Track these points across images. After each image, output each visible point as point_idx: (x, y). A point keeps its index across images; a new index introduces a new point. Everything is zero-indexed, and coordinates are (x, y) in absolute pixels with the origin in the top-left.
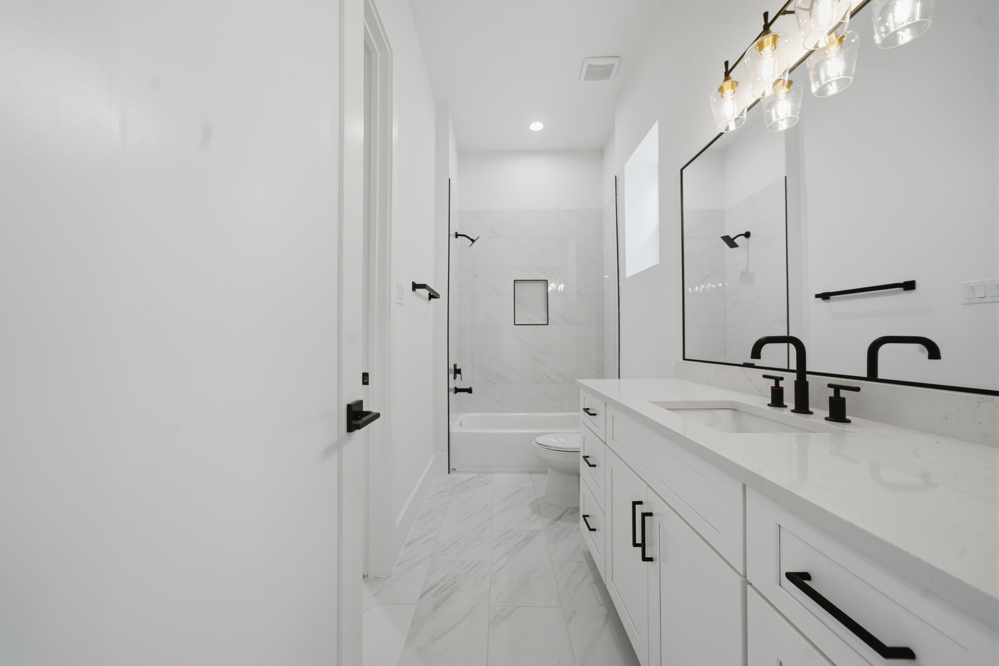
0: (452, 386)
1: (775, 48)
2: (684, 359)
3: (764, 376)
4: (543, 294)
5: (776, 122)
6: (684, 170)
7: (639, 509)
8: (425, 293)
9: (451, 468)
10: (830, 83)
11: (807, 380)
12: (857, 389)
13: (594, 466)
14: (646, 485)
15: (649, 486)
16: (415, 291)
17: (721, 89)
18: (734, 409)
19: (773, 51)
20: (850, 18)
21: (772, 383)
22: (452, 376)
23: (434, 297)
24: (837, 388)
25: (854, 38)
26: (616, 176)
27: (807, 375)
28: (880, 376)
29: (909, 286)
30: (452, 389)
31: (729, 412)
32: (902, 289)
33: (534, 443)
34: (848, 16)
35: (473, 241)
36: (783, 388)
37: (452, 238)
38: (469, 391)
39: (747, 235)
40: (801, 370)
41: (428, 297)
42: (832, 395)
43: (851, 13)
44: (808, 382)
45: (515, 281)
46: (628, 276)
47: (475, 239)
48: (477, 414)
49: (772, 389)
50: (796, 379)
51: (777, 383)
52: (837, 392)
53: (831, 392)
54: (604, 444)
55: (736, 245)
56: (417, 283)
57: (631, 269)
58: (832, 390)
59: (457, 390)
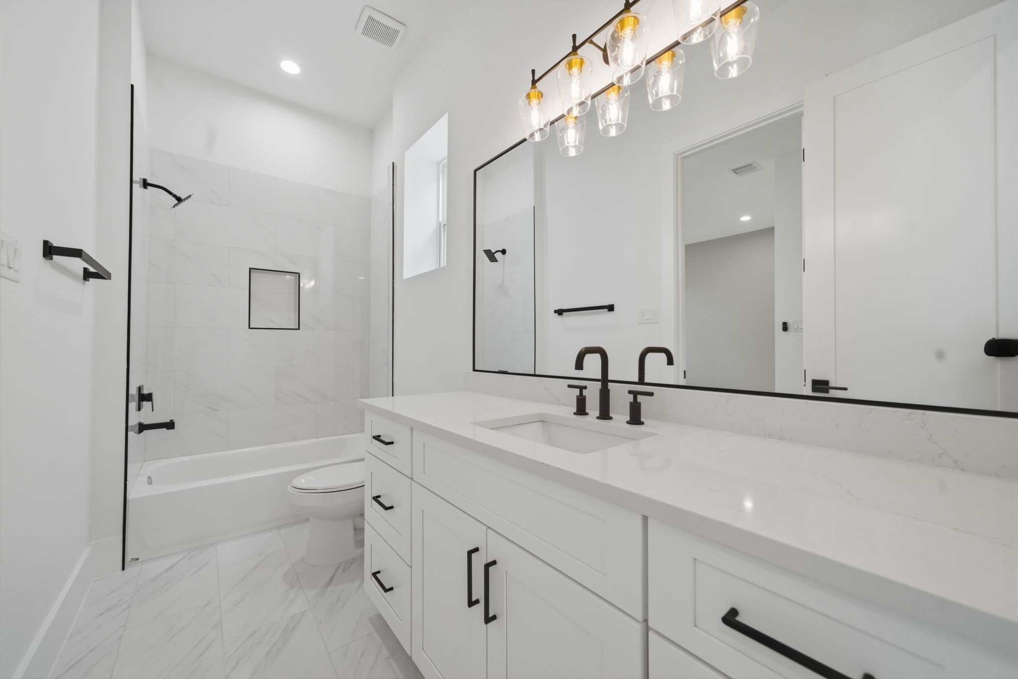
0: (133, 422)
1: (581, 72)
2: (474, 370)
3: (569, 386)
4: (293, 290)
5: (568, 146)
6: (477, 172)
7: (479, 562)
8: (78, 265)
9: (128, 558)
10: (610, 125)
11: (609, 388)
12: (651, 394)
13: (392, 507)
14: (485, 528)
15: (489, 528)
16: (52, 259)
17: (528, 96)
18: (543, 420)
19: (579, 74)
20: (646, 65)
21: (577, 392)
22: (133, 405)
23: (97, 276)
24: (635, 394)
25: (627, 93)
26: (393, 163)
27: (609, 383)
28: (646, 381)
29: (611, 308)
30: (132, 426)
31: (539, 424)
32: (607, 310)
33: (289, 487)
34: (645, 63)
35: (179, 200)
36: (585, 396)
37: (137, 187)
38: (170, 425)
39: (504, 252)
40: (605, 380)
41: (81, 273)
42: (632, 400)
43: (646, 61)
44: (609, 390)
45: (250, 269)
46: (406, 276)
47: (183, 198)
48: (182, 458)
49: (577, 398)
50: (600, 388)
51: (581, 392)
52: (635, 398)
53: (631, 398)
54: (410, 480)
55: (496, 259)
56: (55, 244)
57: (409, 269)
58: (632, 396)
59: (142, 428)
